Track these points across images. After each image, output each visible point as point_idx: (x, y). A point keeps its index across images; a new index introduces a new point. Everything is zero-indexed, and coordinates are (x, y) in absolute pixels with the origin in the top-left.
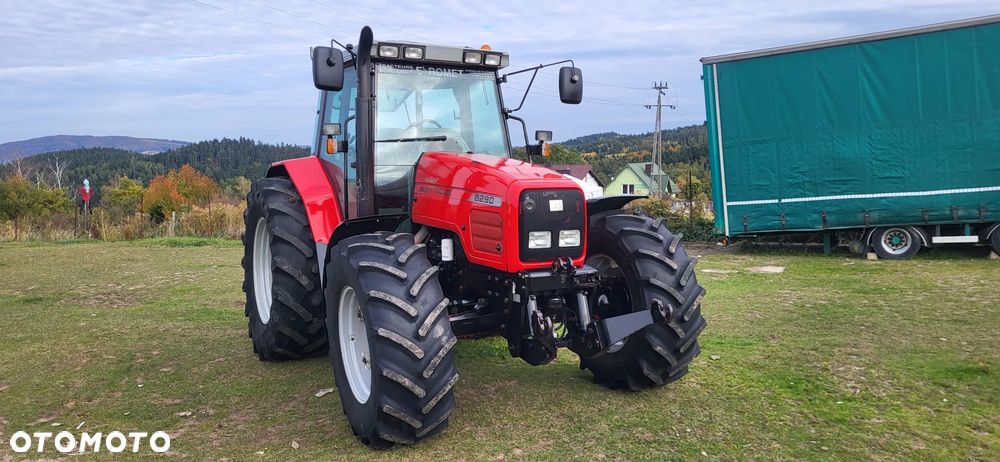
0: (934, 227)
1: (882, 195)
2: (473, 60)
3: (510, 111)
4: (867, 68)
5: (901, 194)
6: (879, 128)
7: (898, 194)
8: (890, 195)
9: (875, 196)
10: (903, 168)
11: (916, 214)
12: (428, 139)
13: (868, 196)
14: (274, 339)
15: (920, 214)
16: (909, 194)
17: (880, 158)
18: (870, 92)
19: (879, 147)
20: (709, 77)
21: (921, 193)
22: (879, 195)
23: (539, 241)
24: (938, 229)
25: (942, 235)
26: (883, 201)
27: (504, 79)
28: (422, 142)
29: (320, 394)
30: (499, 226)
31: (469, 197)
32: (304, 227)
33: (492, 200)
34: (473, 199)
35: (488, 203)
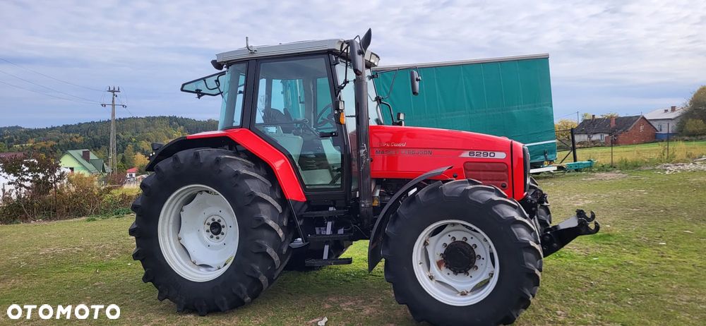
3: (383, 99)
30: (503, 171)
31: (460, 154)
32: (271, 188)
33: (492, 155)
34: (466, 155)
35: (489, 157)
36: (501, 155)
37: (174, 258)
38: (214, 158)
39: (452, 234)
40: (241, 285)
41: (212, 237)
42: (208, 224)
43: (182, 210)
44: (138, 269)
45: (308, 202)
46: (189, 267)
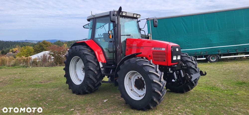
0: (197, 56)
1: (187, 50)
2: (135, 16)
3: (142, 29)
4: (183, 22)
5: (191, 49)
6: (186, 35)
7: (190, 49)
8: (188, 50)
9: (185, 50)
10: (191, 43)
11: (194, 54)
12: (127, 35)
13: (184, 50)
14: (86, 88)
15: (194, 53)
16: (192, 49)
17: (186, 41)
18: (183, 27)
19: (186, 39)
20: (149, 23)
21: (195, 49)
22: (186, 50)
23: (175, 58)
24: (198, 57)
25: (199, 58)
26: (187, 51)
27: (140, 21)
28: (126, 36)
29: (105, 101)
30: (164, 55)
31: (151, 48)
32: (94, 58)
33: (161, 49)
34: (153, 49)
35: (160, 50)
36: (164, 49)
37: (73, 78)
38: (79, 48)
39: (138, 76)
40: (85, 87)
41: (83, 72)
42: (83, 68)
43: (76, 64)
44: (65, 80)
45: (107, 63)
46: (77, 81)
